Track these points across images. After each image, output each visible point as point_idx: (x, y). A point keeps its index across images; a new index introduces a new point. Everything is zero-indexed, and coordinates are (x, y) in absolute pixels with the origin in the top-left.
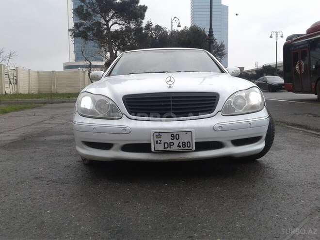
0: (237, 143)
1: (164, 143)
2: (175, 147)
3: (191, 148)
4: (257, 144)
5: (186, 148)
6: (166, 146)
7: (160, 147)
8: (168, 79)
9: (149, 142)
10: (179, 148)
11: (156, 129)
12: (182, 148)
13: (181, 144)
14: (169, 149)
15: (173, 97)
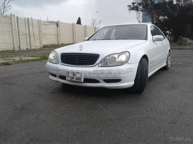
0: (107, 81)
1: (71, 77)
2: (74, 80)
3: (81, 81)
4: (119, 83)
5: (79, 80)
6: (71, 79)
7: (69, 79)
8: (80, 47)
9: (65, 76)
10: (76, 80)
11: (68, 70)
12: (77, 80)
13: (77, 78)
14: (72, 80)
15: (78, 56)
